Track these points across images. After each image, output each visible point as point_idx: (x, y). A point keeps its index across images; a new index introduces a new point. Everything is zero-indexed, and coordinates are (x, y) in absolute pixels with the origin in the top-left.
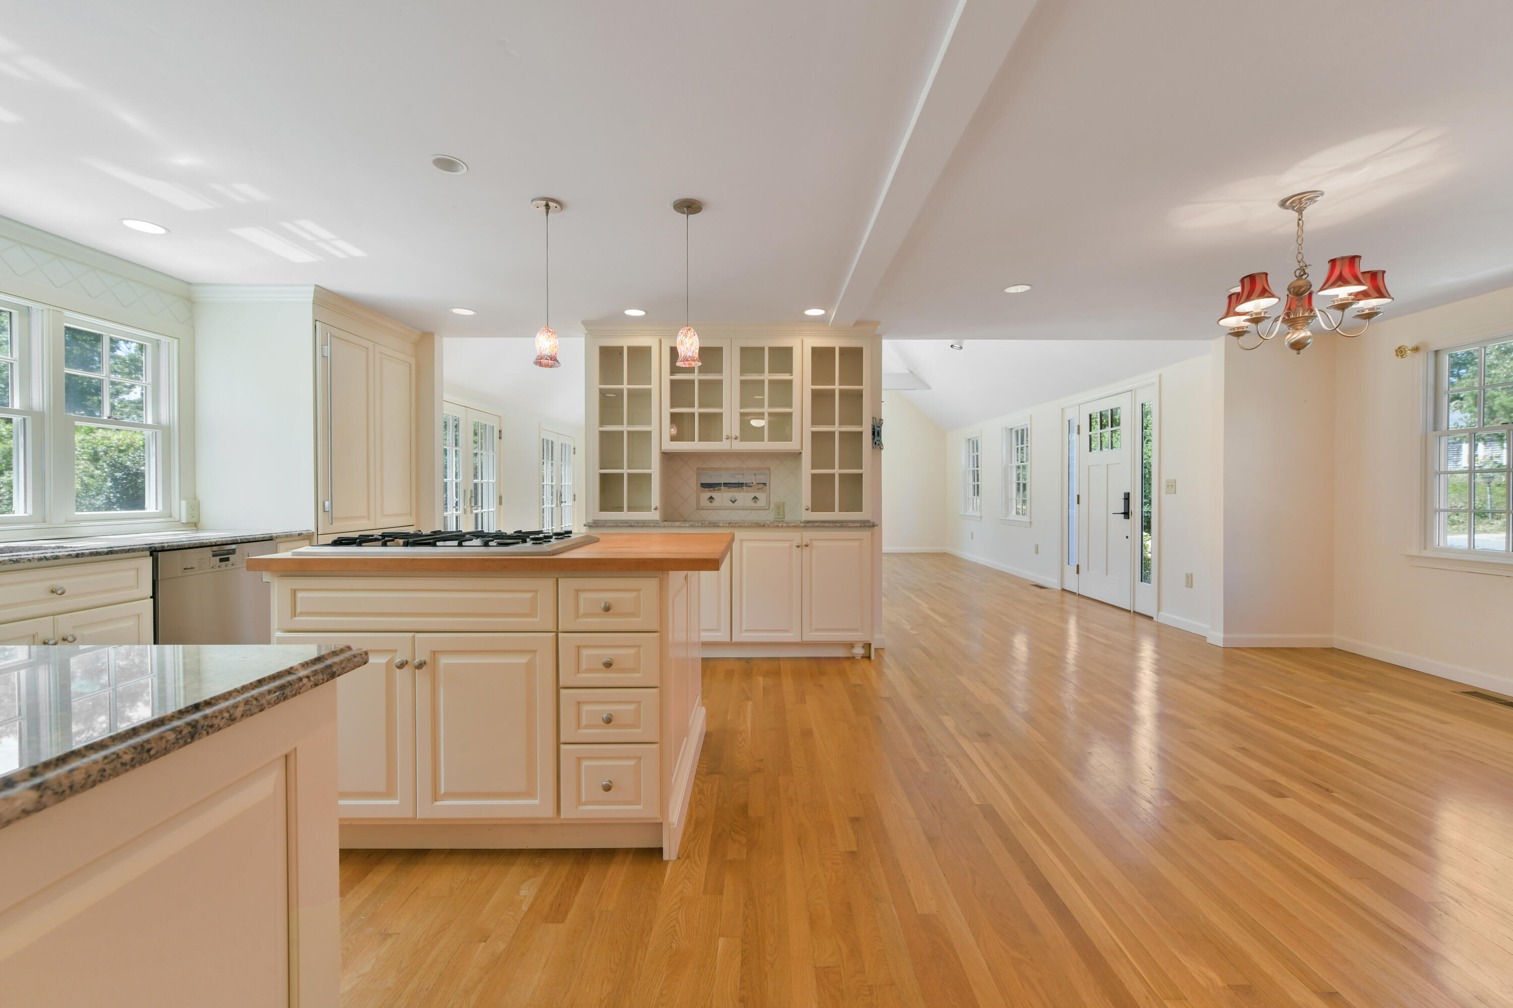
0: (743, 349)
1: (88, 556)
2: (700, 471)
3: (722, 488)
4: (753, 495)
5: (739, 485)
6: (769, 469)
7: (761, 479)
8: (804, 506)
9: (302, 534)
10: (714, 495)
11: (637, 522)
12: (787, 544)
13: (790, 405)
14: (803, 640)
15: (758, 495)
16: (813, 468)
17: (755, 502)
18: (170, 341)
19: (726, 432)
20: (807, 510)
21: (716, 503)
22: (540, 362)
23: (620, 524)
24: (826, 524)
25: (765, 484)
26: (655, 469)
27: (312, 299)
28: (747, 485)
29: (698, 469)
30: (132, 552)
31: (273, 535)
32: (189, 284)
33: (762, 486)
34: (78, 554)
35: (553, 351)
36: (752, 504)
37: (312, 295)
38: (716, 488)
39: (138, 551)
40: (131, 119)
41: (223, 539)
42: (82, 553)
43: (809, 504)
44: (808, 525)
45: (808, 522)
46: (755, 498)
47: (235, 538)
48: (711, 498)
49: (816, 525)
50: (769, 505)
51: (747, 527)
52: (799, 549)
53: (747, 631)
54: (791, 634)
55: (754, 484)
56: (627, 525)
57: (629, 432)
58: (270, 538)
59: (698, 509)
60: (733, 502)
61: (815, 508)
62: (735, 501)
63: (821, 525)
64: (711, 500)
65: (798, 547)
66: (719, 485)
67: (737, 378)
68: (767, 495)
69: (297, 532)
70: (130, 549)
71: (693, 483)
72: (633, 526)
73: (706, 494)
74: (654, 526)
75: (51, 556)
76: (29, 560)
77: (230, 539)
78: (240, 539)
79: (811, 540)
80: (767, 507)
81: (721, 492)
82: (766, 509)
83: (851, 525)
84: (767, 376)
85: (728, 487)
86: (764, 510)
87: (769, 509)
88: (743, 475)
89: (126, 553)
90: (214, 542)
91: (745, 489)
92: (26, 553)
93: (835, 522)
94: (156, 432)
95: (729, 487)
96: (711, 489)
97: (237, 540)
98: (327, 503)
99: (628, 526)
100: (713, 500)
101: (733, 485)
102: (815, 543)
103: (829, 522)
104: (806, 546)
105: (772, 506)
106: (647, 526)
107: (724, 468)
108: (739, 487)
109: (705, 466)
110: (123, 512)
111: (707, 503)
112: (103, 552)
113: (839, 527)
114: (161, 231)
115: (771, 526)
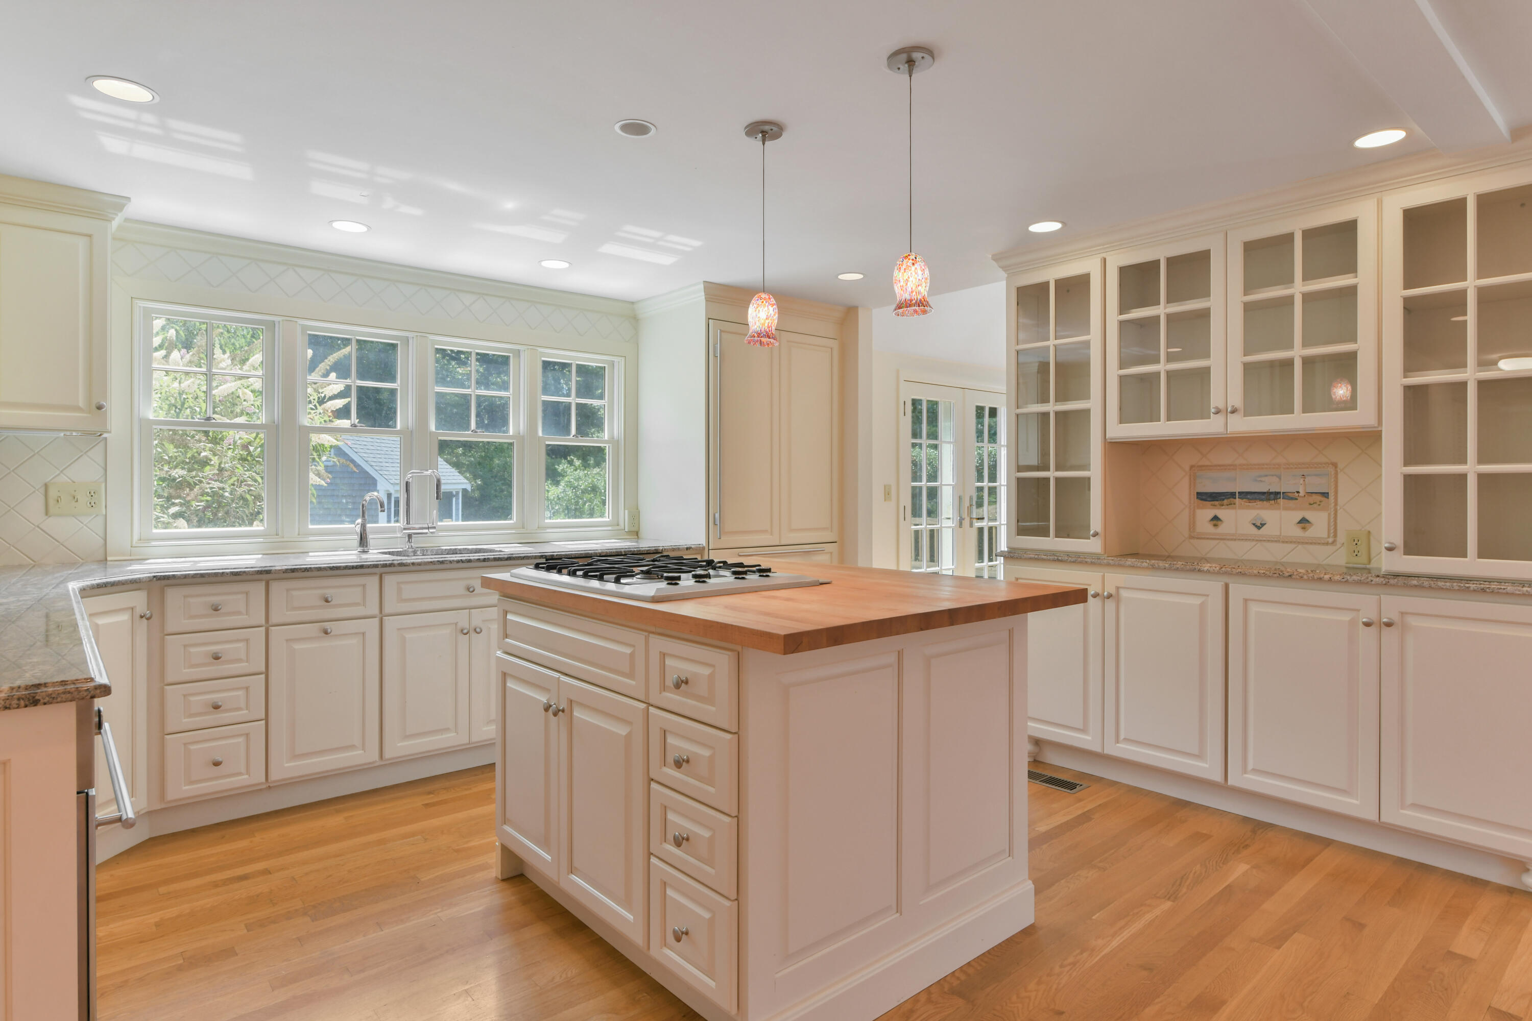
0: (1251, 248)
1: (492, 561)
2: (1195, 471)
3: (1237, 500)
4: (1299, 515)
5: (1271, 497)
6: (1335, 465)
7: (1317, 484)
8: (1383, 542)
9: (690, 548)
10: (1222, 513)
11: (1068, 554)
12: (1346, 617)
13: (1352, 337)
14: (1383, 819)
15: (1309, 515)
16: (1406, 464)
17: (1304, 528)
18: (620, 360)
19: (1216, 400)
20: (1390, 549)
21: (1223, 529)
22: (760, 340)
23: (1044, 557)
24: (1441, 584)
25: (1325, 495)
26: (1095, 472)
27: (704, 297)
28: (1287, 496)
29: (1192, 467)
30: (526, 559)
31: (659, 548)
32: (633, 303)
33: (1318, 498)
34: (485, 559)
35: (763, 324)
36: (1297, 532)
37: (703, 293)
38: (1225, 502)
39: (532, 559)
40: (454, 186)
41: (608, 551)
42: (488, 558)
43: (1397, 537)
44: (1392, 581)
45: (1396, 576)
46: (1304, 521)
47: (619, 550)
48: (1216, 518)
49: (1415, 582)
50: (1335, 535)
51: (1255, 575)
52: (1373, 630)
53: (1255, 771)
54: (1355, 801)
55: (1302, 494)
56: (1052, 558)
57: (1057, 413)
58: (655, 552)
59: (1191, 537)
60: (1259, 528)
61: (1412, 547)
62: (1262, 525)
63: (1426, 584)
64: (1215, 522)
65: (1368, 624)
66: (1233, 495)
67: (1237, 299)
68: (1329, 514)
69: (686, 546)
70: (525, 556)
71: (1184, 493)
72: (1061, 561)
73: (1206, 513)
74: (1092, 564)
75: (466, 559)
76: (450, 562)
77: (614, 551)
78: (625, 551)
79: (1403, 614)
80: (1331, 540)
81: (1235, 508)
82: (1327, 544)
83: (1510, 589)
84: (1299, 288)
85: (1248, 499)
86: (1323, 544)
87: (1334, 543)
88: (1280, 478)
89: (522, 559)
90: (599, 553)
91: (1282, 503)
92: (468, 555)
93: (1469, 580)
94: (609, 446)
95: (1250, 500)
96: (1216, 503)
97: (621, 552)
98: (717, 515)
99: (1054, 560)
100: (1219, 522)
101: (1256, 496)
102: (1413, 621)
103: (1451, 579)
104: (1389, 625)
105: (1342, 537)
106: (1081, 563)
107: (1240, 465)
108: (1269, 500)
109: (1205, 462)
110: (567, 520)
111: (1209, 528)
112: (504, 558)
113: (1474, 591)
114: (566, 265)
115: (1305, 577)
